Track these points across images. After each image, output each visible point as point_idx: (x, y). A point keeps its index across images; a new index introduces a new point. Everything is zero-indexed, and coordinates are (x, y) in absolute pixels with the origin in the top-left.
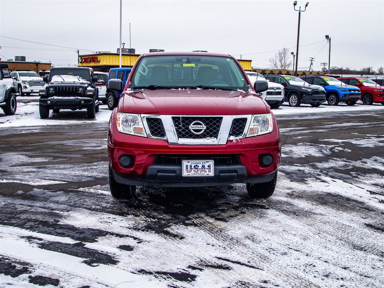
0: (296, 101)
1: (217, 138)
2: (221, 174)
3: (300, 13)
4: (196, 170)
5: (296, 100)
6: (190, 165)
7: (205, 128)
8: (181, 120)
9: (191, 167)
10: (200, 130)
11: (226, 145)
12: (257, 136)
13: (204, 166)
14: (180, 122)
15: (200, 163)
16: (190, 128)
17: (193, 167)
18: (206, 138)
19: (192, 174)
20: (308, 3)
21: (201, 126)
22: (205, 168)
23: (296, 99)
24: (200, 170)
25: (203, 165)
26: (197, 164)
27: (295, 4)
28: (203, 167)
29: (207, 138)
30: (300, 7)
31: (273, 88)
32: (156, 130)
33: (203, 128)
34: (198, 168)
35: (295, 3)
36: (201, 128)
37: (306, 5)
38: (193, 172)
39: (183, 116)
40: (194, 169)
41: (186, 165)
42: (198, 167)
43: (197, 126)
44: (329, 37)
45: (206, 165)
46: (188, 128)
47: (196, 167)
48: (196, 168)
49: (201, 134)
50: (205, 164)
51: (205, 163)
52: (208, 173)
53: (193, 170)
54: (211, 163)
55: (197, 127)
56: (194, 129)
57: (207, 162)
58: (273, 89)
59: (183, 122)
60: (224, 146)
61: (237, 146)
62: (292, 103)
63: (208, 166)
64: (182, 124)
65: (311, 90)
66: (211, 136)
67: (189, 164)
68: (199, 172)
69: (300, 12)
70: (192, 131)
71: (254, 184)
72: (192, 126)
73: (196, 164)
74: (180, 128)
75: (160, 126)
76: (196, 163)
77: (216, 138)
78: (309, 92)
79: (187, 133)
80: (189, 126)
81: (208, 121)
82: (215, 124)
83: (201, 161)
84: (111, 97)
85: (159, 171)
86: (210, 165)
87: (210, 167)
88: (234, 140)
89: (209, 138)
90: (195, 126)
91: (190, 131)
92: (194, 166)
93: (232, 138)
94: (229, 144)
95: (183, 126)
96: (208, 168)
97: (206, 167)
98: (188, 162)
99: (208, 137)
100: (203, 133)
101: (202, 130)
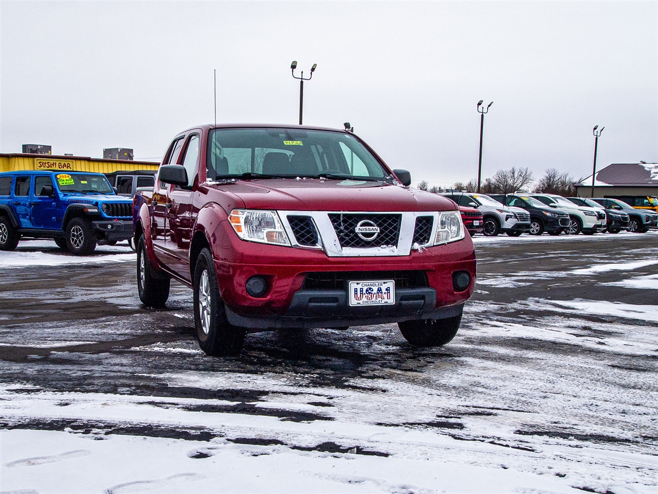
1: (397, 247)
2: (403, 302)
3: (302, 83)
4: (370, 296)
6: (361, 289)
7: (379, 231)
8: (341, 219)
9: (362, 291)
10: (372, 234)
11: (411, 257)
12: (448, 243)
13: (381, 290)
14: (340, 223)
15: (375, 285)
16: (357, 230)
17: (364, 292)
18: (380, 246)
19: (364, 301)
20: (315, 65)
21: (374, 228)
22: (382, 293)
24: (375, 296)
25: (378, 288)
26: (371, 287)
27: (293, 67)
28: (379, 291)
29: (382, 246)
30: (302, 72)
32: (303, 236)
33: (376, 231)
34: (372, 293)
35: (293, 65)
36: (373, 231)
37: (313, 70)
38: (364, 299)
39: (344, 213)
40: (366, 295)
41: (355, 289)
42: (373, 291)
43: (368, 227)
44: (351, 126)
45: (384, 288)
46: (353, 231)
47: (369, 291)
48: (369, 293)
49: (373, 241)
50: (381, 287)
51: (381, 285)
52: (386, 300)
53: (364, 296)
54: (391, 284)
55: (368, 229)
56: (363, 231)
57: (384, 283)
59: (344, 221)
60: (408, 258)
61: (425, 258)
63: (387, 290)
64: (344, 225)
66: (387, 243)
67: (359, 287)
68: (374, 300)
69: (303, 80)
70: (360, 235)
71: (437, 320)
72: (361, 228)
73: (368, 287)
74: (341, 231)
75: (310, 229)
76: (368, 285)
77: (395, 247)
79: (352, 239)
80: (354, 229)
81: (380, 221)
82: (390, 225)
83: (377, 282)
84: (3, 226)
85: (312, 299)
86: (389, 288)
87: (389, 290)
88: (419, 249)
89: (385, 246)
90: (364, 227)
91: (356, 235)
92: (367, 290)
93: (417, 246)
94: (414, 254)
95: (346, 228)
96: (386, 292)
97: (384, 291)
98: (358, 284)
99: (383, 244)
100: (375, 239)
101: (375, 233)
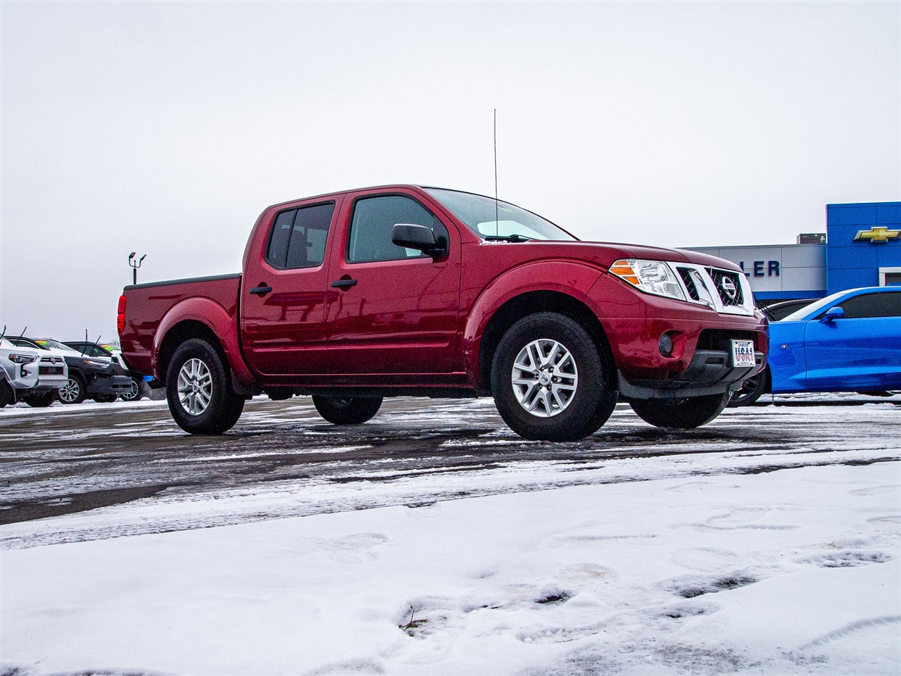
0: (75, 392)
3: (135, 270)
5: (74, 389)
6: (738, 348)
9: (739, 351)
13: (748, 350)
19: (741, 362)
23: (75, 386)
26: (743, 347)
27: (131, 257)
31: (50, 359)
34: (744, 354)
41: (735, 348)
42: (744, 351)
50: (748, 347)
52: (751, 361)
53: (740, 356)
54: (752, 345)
57: (749, 343)
58: (50, 361)
62: (65, 395)
65: (108, 365)
67: (737, 346)
68: (745, 361)
75: (692, 283)
78: (104, 370)
85: (708, 360)
86: (751, 349)
96: (750, 353)
98: (736, 343)
